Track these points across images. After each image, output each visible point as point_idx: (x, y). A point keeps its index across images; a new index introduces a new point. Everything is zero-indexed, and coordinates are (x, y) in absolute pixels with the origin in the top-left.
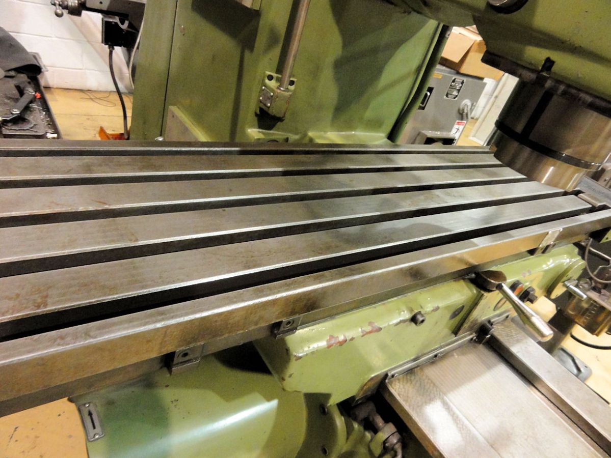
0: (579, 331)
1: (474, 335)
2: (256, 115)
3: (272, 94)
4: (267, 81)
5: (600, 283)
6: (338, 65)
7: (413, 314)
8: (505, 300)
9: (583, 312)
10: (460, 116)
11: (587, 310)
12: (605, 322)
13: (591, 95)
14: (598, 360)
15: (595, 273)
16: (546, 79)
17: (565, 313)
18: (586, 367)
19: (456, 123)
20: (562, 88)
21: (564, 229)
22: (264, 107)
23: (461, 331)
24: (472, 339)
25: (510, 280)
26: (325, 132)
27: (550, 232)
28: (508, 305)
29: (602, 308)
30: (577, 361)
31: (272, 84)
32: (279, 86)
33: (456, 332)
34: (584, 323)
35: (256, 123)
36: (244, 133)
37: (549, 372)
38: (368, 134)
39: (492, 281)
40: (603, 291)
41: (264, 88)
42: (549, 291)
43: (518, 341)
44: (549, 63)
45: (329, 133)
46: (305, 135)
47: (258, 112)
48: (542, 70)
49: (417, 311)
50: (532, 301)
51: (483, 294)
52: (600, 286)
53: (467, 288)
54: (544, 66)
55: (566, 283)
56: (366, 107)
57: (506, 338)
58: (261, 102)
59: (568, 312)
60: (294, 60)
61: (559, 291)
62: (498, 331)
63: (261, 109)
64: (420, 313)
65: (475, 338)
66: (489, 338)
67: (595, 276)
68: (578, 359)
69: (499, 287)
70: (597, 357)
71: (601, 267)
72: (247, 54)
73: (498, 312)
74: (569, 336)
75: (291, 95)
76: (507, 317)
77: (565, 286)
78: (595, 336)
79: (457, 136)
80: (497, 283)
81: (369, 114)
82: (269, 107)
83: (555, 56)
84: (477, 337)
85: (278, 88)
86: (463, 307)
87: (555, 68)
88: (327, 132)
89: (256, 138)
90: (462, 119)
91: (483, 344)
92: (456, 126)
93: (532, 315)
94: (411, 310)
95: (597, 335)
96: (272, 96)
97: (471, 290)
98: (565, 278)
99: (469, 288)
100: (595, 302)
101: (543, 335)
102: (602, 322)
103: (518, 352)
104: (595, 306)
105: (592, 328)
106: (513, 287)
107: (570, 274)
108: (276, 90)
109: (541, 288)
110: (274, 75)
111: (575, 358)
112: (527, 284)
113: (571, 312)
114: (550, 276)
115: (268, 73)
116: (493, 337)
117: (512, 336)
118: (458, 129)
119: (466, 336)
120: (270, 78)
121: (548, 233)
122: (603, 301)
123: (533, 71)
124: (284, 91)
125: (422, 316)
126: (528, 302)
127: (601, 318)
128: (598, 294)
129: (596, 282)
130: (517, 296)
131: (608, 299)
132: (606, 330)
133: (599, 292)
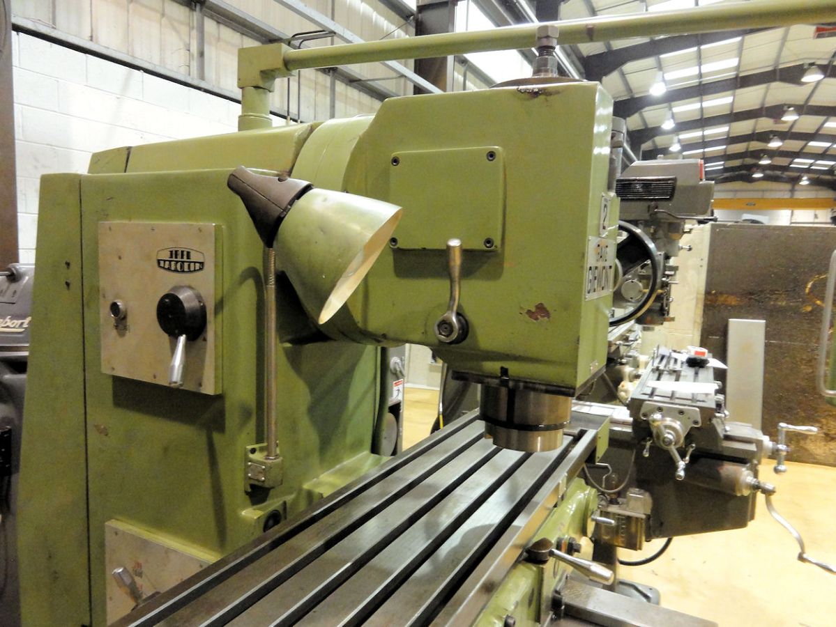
0: (623, 554)
1: (551, 613)
2: (247, 493)
3: (264, 467)
4: (251, 456)
5: (614, 493)
6: (311, 410)
7: (504, 620)
8: (558, 561)
9: (615, 531)
10: (395, 376)
11: (618, 527)
12: (639, 530)
13: (542, 384)
14: (656, 575)
15: (603, 486)
16: (507, 381)
17: (602, 543)
18: (651, 589)
19: (394, 385)
20: (522, 384)
21: (567, 472)
22: (256, 483)
23: (542, 617)
24: (552, 619)
25: (554, 541)
26: (317, 477)
27: (561, 482)
28: (562, 564)
29: (629, 518)
30: (640, 588)
31: (257, 456)
32: (268, 456)
33: (538, 619)
34: (623, 542)
35: (248, 502)
36: (238, 519)
37: (628, 611)
38: (354, 459)
39: (543, 551)
40: (620, 500)
41: (250, 463)
42: (583, 532)
43: (588, 597)
44: (504, 371)
45: (321, 476)
46: (300, 490)
47: (249, 490)
48: (502, 376)
49: (505, 617)
50: (578, 551)
51: (543, 568)
52: (614, 497)
53: (527, 570)
54: (501, 372)
55: (593, 517)
56: (344, 433)
57: (578, 600)
58: (250, 478)
59: (604, 539)
60: (276, 427)
61: (591, 527)
62: (567, 598)
63: (252, 486)
64: (508, 617)
65: (554, 616)
66: (565, 608)
67: (605, 488)
68: (639, 584)
69: (551, 554)
70: (653, 571)
71: (604, 477)
72: (216, 437)
73: (558, 578)
74: (618, 564)
75: (282, 460)
76: (567, 578)
77: (593, 520)
78: (639, 551)
79: (400, 398)
80: (548, 551)
81: (349, 439)
82: (263, 481)
83: (506, 365)
84: (555, 614)
85: (267, 457)
86: (533, 590)
87: (510, 372)
88: (319, 475)
89: (255, 518)
90: (398, 378)
91: (564, 618)
92: (395, 388)
93: (590, 566)
94: (500, 618)
95: (640, 549)
96: (264, 469)
97: (531, 569)
98: (589, 513)
99: (528, 568)
100: (619, 515)
101: (606, 579)
102: (637, 531)
103: (595, 607)
104: (622, 519)
105: (633, 545)
106: (559, 547)
107: (591, 507)
108: (266, 461)
109: (576, 533)
110: (256, 446)
111: (636, 585)
112: (566, 536)
113: (607, 538)
114: (578, 517)
115: (249, 447)
116: (568, 606)
117: (581, 594)
118: (399, 390)
119: (548, 618)
120: (253, 451)
121: (559, 484)
122: (625, 510)
123: (496, 377)
124: (275, 459)
125: (512, 618)
126: (576, 553)
127: (633, 529)
128: (617, 506)
129: (609, 494)
130: (565, 553)
131: (628, 506)
132: (644, 538)
133: (617, 503)
